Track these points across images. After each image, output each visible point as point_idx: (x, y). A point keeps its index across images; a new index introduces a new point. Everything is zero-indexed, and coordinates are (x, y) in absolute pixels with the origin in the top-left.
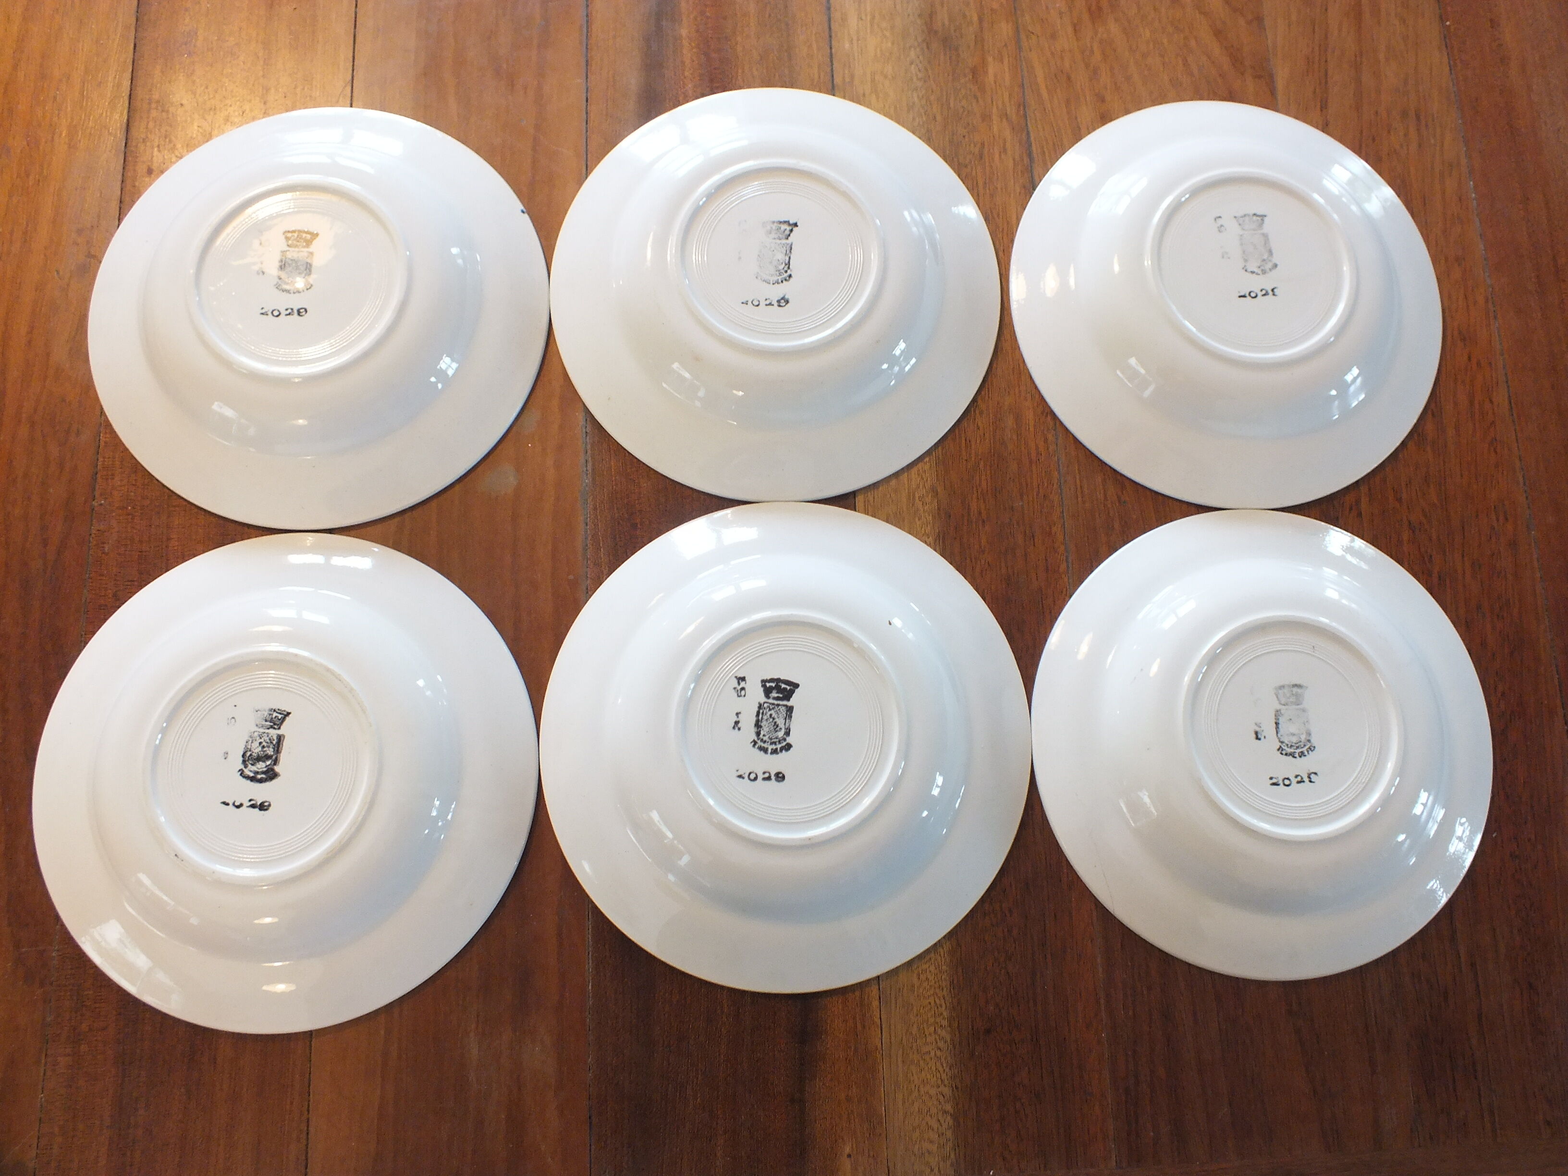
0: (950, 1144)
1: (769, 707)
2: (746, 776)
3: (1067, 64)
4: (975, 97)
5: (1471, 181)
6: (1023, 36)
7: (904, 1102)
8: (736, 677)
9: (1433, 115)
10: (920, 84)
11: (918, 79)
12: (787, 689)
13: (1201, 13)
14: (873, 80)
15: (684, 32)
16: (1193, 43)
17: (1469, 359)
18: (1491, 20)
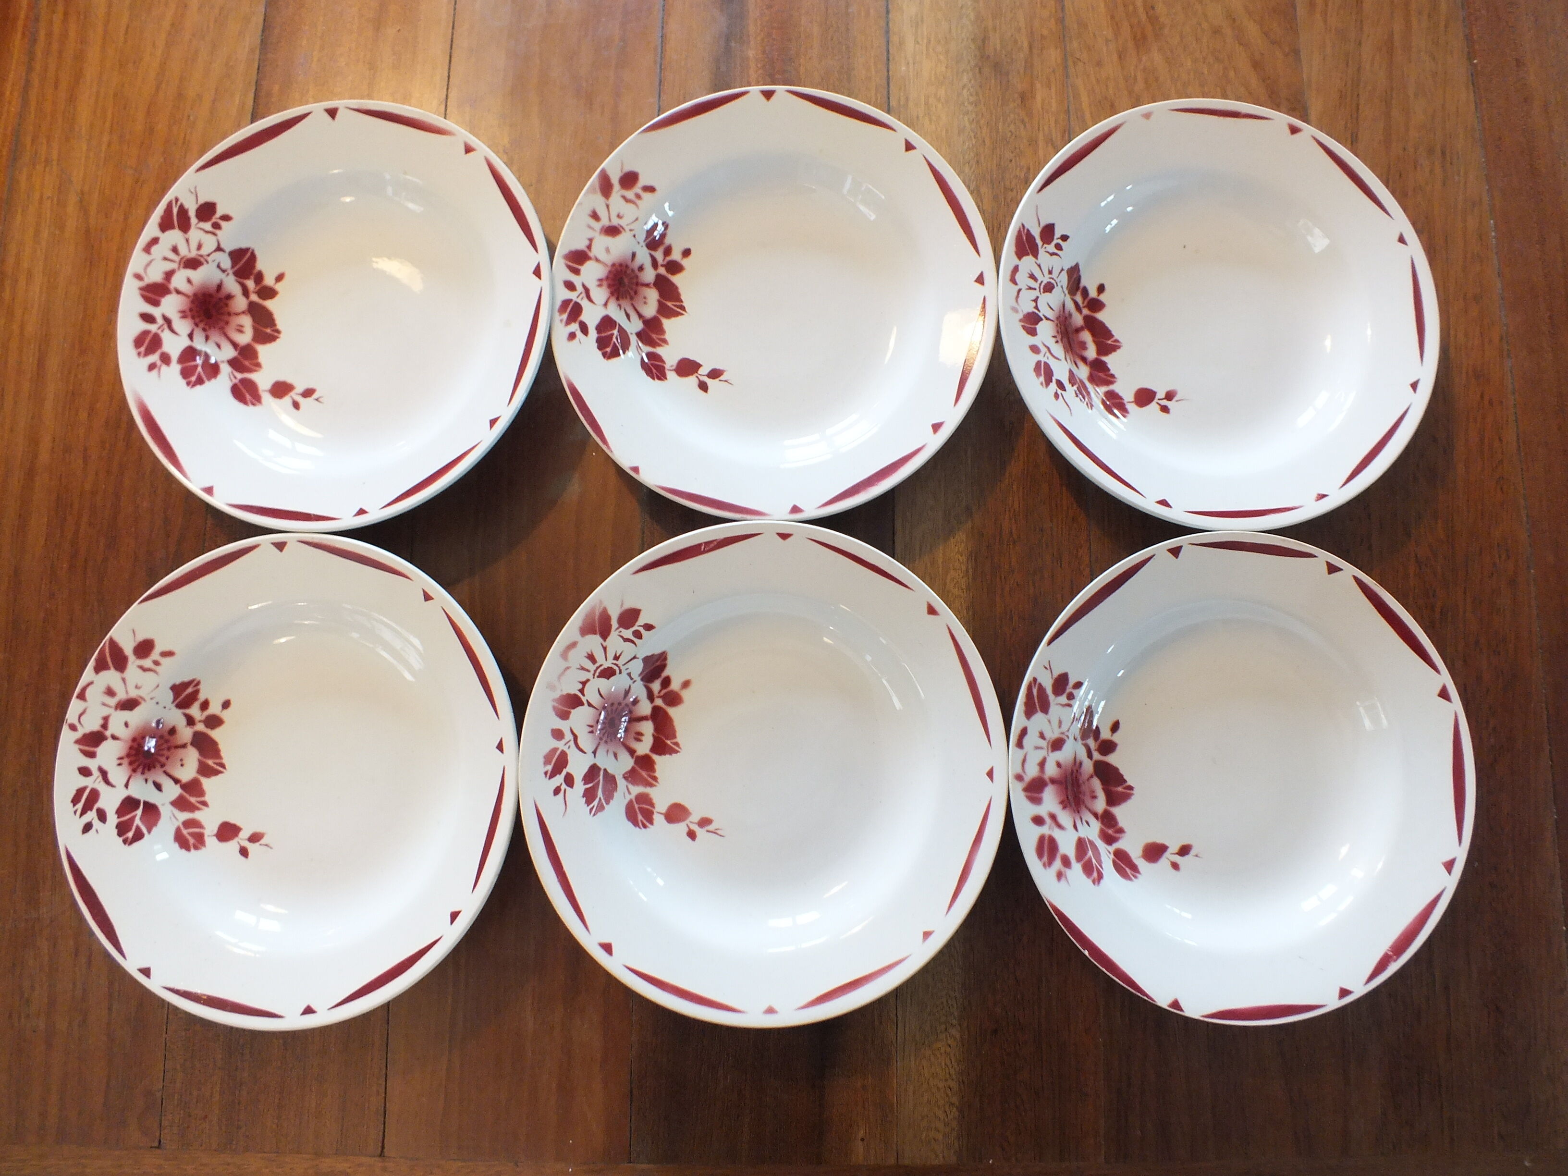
0: (955, 1134)
3: (1111, 91)
4: (1023, 121)
5: (1491, 219)
6: (1070, 63)
7: (914, 1093)
9: (1458, 153)
10: (970, 108)
11: (969, 103)
13: (1241, 44)
14: (926, 103)
15: (751, 53)
16: (1232, 74)
17: (1482, 397)
18: (1517, 60)
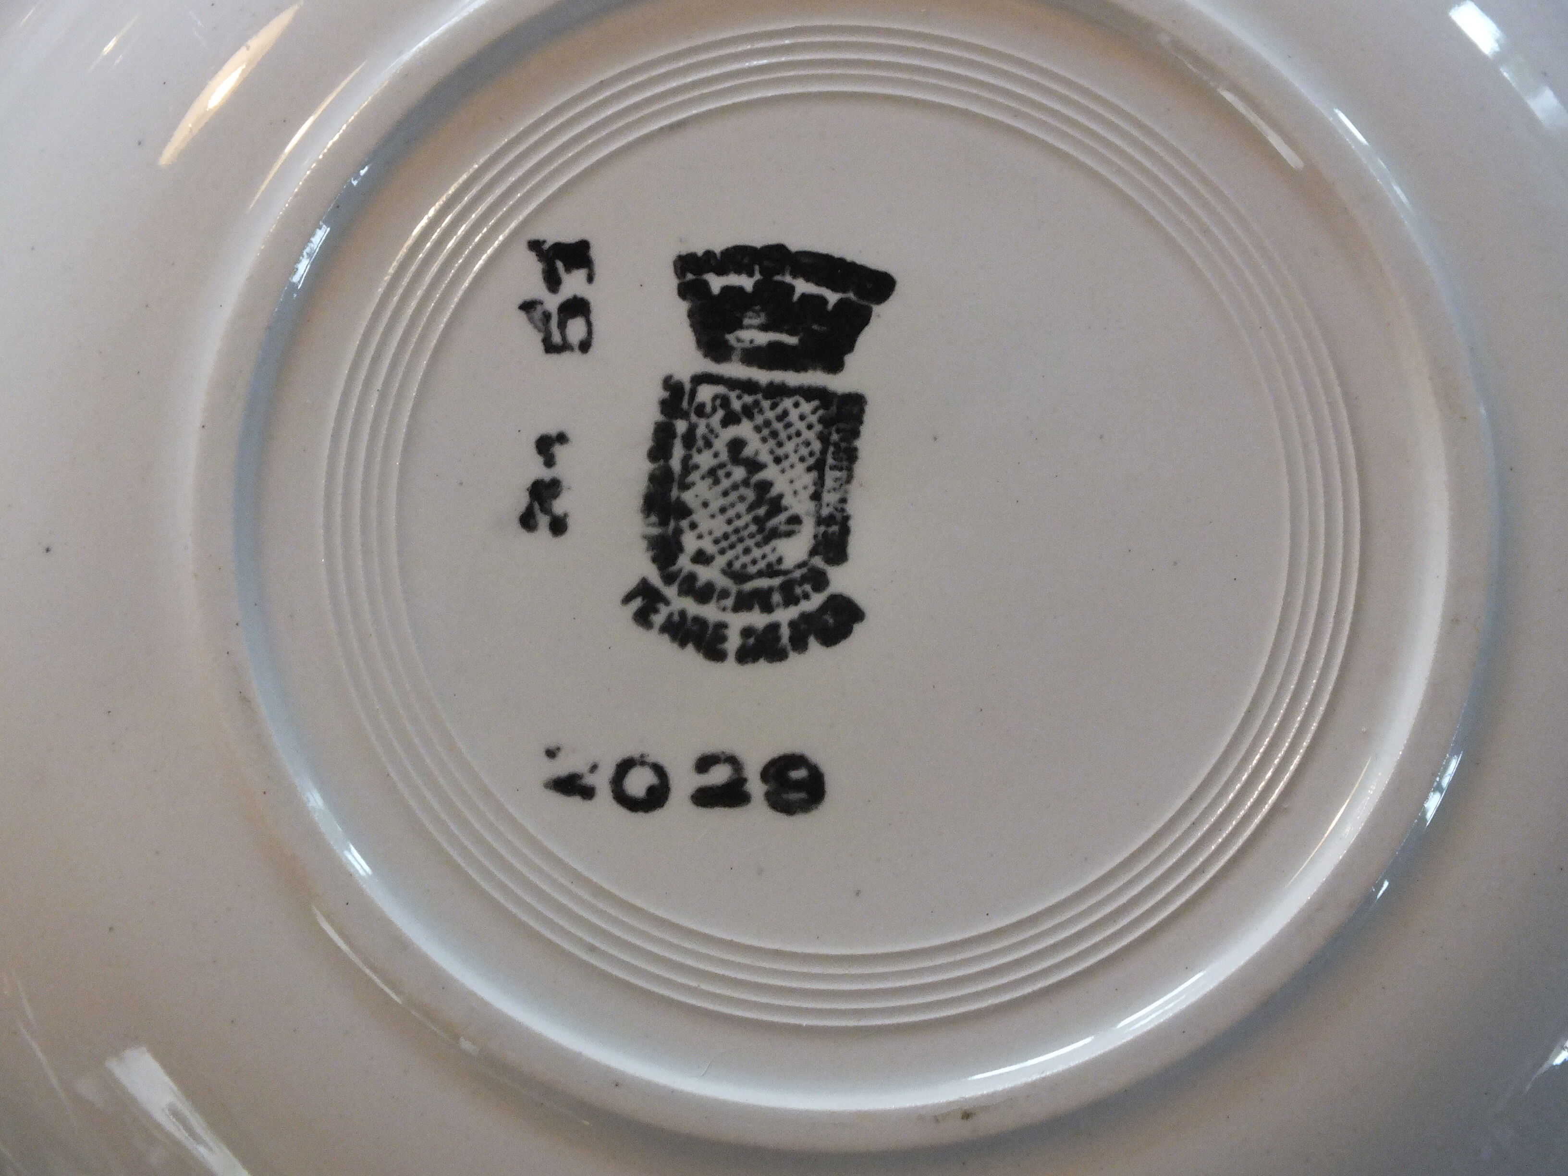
1: (725, 402)
2: (601, 781)
8: (535, 246)
12: (823, 301)
